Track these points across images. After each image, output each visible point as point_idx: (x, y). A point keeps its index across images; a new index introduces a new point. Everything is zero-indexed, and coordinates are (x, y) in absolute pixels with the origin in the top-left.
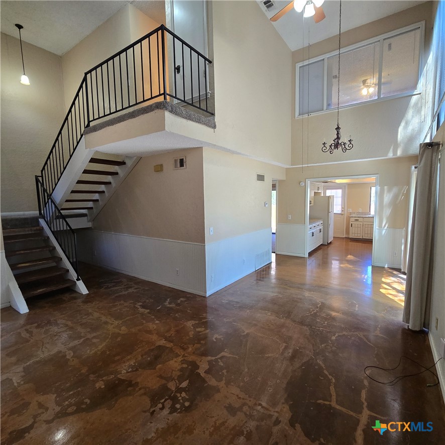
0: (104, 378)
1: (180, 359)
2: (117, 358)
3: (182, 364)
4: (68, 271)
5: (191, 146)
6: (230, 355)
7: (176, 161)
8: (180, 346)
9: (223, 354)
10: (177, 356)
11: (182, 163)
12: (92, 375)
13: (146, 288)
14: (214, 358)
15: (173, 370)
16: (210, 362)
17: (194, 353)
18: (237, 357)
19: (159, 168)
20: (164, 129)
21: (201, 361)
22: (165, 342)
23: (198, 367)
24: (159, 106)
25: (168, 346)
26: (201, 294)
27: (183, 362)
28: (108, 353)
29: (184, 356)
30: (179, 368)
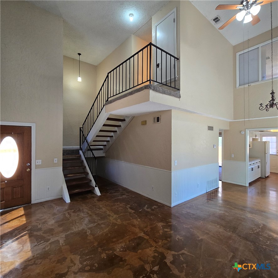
0: (106, 252)
1: (153, 249)
2: (114, 240)
3: (155, 252)
4: (91, 181)
5: (165, 109)
6: (189, 254)
7: (154, 118)
8: (154, 240)
9: (183, 251)
10: (151, 246)
11: (158, 120)
12: (99, 248)
13: (133, 196)
14: (176, 253)
15: (148, 256)
16: (174, 256)
17: (162, 246)
18: (194, 256)
19: (144, 123)
20: (149, 100)
21: (167, 254)
22: (143, 234)
23: (165, 258)
24: (146, 87)
25: (145, 238)
26: (168, 204)
27: (155, 251)
28: (109, 235)
29: (156, 247)
30: (152, 255)
